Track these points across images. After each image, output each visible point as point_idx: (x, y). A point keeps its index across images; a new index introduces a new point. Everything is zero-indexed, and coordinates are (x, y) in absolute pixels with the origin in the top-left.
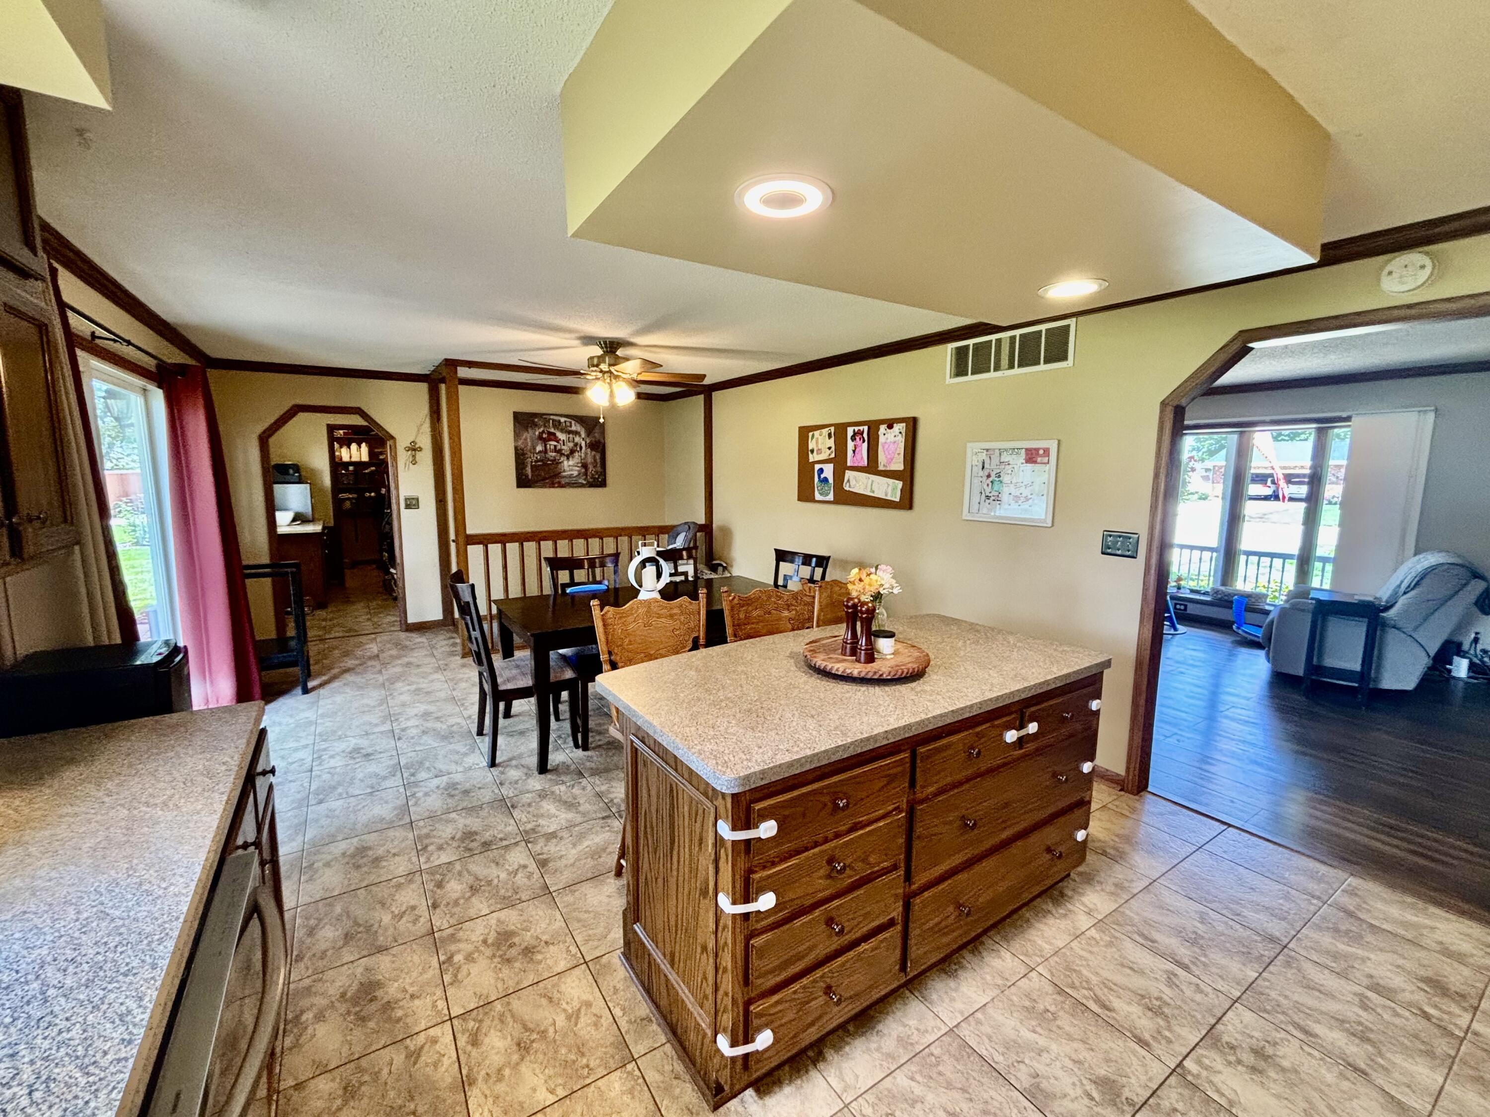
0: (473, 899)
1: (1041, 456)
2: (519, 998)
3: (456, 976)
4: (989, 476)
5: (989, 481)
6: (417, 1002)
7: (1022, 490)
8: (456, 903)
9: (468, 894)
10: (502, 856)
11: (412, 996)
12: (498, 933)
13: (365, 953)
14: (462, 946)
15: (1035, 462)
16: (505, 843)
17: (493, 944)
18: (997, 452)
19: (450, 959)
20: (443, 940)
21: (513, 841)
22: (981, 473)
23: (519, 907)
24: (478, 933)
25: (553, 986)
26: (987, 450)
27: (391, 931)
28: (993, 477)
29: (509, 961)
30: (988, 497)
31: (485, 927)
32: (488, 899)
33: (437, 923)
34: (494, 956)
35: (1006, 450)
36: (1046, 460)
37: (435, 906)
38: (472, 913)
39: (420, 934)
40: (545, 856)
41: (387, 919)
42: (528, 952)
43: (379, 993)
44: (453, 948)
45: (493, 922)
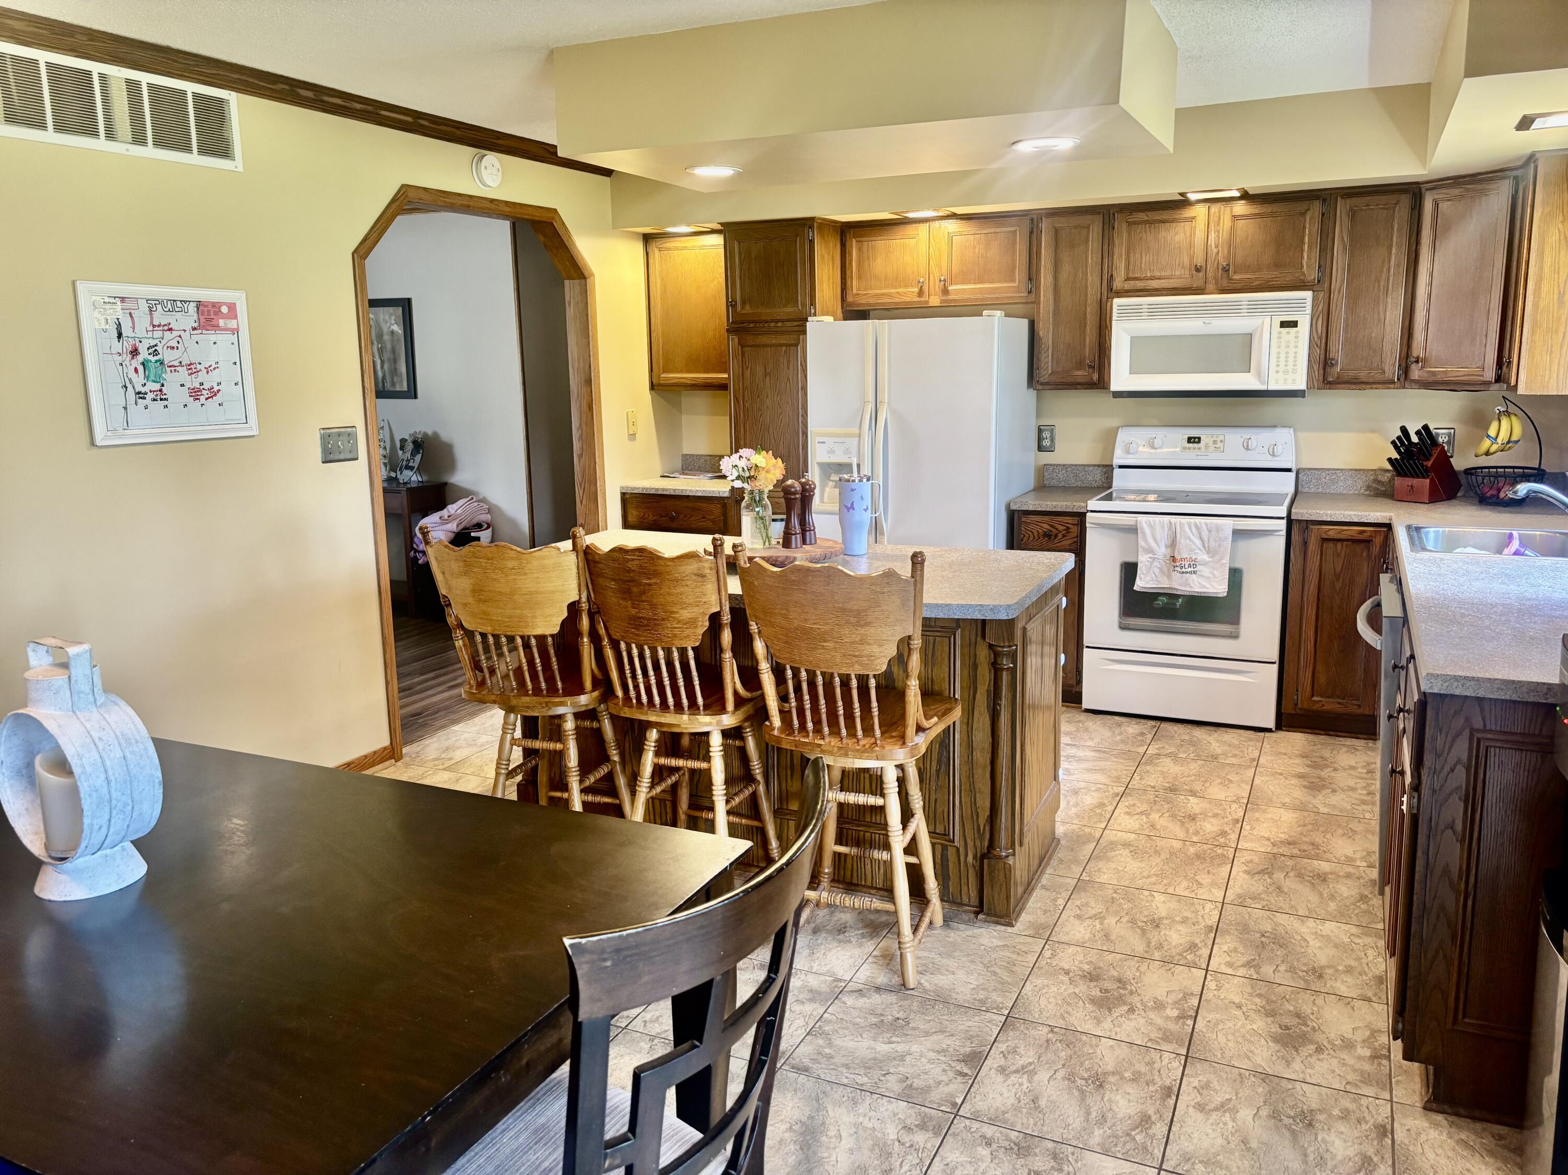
0: (1110, 1068)
1: (225, 317)
2: (1133, 950)
3: (1184, 998)
4: (135, 352)
5: (137, 362)
6: (1237, 1000)
7: (202, 376)
8: (1136, 1078)
9: (1111, 1079)
10: (1017, 1109)
11: (1239, 1007)
12: (1110, 1010)
13: (1284, 1083)
14: (1159, 1021)
15: (216, 327)
16: (989, 1131)
17: (1125, 1003)
18: (144, 307)
19: (1182, 1017)
20: (1179, 1042)
21: (975, 1125)
22: (117, 346)
23: (1061, 1023)
24: (1133, 1024)
25: (1096, 941)
26: (123, 299)
27: (1245, 1092)
28: (144, 354)
29: (1120, 981)
30: (141, 395)
31: (1120, 1026)
32: (1090, 1056)
33: (1177, 1066)
34: (1131, 993)
35: (160, 302)
36: (233, 324)
37: (1167, 1091)
38: (1123, 1051)
39: (1206, 1065)
40: (961, 1067)
41: (1246, 1114)
42: (1093, 977)
43: (1275, 1029)
44: (1172, 1026)
45: (1107, 1024)
